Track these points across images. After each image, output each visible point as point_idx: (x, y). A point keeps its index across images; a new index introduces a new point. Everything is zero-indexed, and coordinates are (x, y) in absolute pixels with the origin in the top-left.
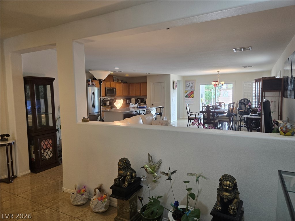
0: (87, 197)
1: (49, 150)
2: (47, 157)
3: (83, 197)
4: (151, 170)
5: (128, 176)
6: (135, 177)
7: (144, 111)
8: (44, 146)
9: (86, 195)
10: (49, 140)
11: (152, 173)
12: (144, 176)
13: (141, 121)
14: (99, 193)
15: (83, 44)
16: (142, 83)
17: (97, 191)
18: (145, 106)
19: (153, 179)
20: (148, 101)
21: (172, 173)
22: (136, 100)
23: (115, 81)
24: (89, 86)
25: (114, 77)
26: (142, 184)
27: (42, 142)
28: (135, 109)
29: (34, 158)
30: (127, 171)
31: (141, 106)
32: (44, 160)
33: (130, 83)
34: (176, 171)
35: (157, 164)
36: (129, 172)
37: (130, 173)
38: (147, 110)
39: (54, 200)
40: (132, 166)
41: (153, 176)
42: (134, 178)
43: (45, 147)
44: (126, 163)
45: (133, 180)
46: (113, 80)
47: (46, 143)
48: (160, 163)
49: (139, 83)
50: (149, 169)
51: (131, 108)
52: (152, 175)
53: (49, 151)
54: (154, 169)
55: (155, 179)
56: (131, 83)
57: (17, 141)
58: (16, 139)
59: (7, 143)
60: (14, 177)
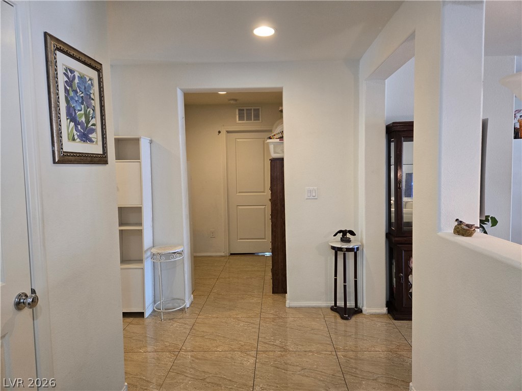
29: (395, 287)
57: (365, 246)
58: (364, 242)
59: (345, 246)
60: (357, 311)
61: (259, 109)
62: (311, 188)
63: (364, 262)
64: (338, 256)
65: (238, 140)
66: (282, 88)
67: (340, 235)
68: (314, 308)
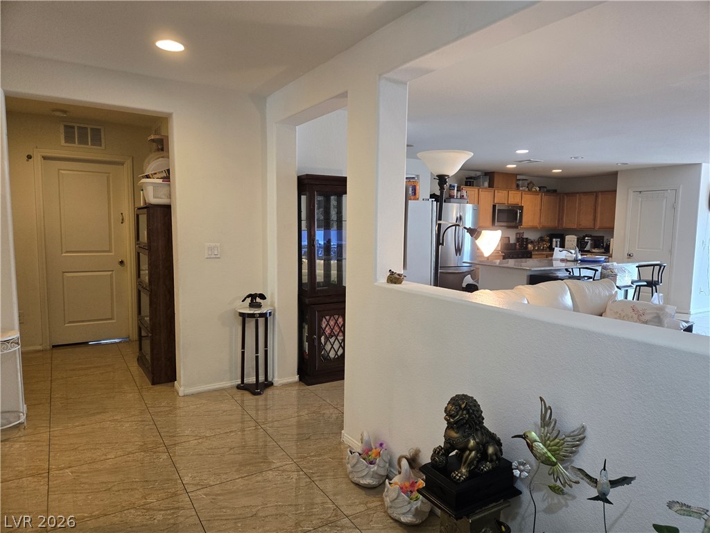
0: (383, 472)
1: (337, 338)
2: (332, 355)
3: (372, 470)
4: (545, 450)
5: (471, 451)
6: (494, 457)
7: (596, 270)
8: (327, 329)
9: (378, 466)
10: (337, 317)
11: (547, 461)
12: (524, 464)
13: (568, 300)
14: (406, 470)
15: (406, 84)
16: (601, 192)
17: (404, 463)
18: (602, 258)
19: (552, 483)
20: (615, 244)
21: (614, 483)
22: (578, 241)
23: (521, 189)
24: (452, 200)
25: (519, 177)
26: (519, 485)
27: (324, 320)
28: (569, 264)
29: (307, 351)
30: (469, 435)
31: (588, 257)
32: (325, 359)
33: (565, 194)
34: (633, 479)
35: (569, 439)
36: (474, 439)
37: (477, 443)
38: (604, 268)
39: (320, 455)
40: (487, 424)
41: (553, 473)
42: (491, 461)
43: (328, 331)
44: (468, 413)
45: (487, 466)
46: (518, 186)
47: (332, 323)
48: (579, 438)
49: (591, 193)
50: (539, 446)
51: (556, 260)
52: (546, 468)
53: (337, 342)
54: (558, 450)
55: (558, 483)
56: (568, 194)
57: (277, 311)
58: (276, 305)
59: (257, 311)
60: (268, 384)
61: (100, 130)
62: (212, 244)
63: (276, 329)
64: (246, 325)
65: (62, 172)
66: (170, 115)
67: (249, 300)
68: (216, 391)
